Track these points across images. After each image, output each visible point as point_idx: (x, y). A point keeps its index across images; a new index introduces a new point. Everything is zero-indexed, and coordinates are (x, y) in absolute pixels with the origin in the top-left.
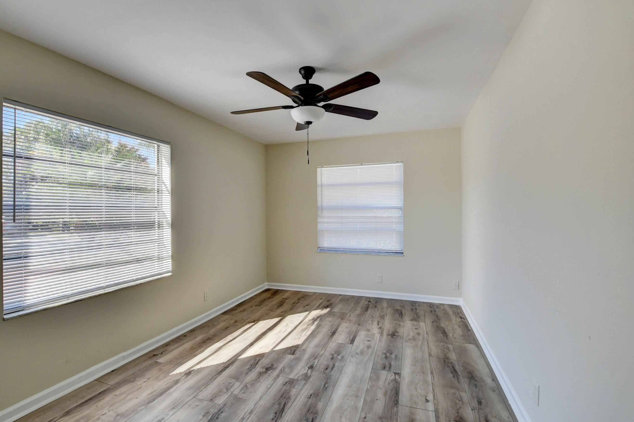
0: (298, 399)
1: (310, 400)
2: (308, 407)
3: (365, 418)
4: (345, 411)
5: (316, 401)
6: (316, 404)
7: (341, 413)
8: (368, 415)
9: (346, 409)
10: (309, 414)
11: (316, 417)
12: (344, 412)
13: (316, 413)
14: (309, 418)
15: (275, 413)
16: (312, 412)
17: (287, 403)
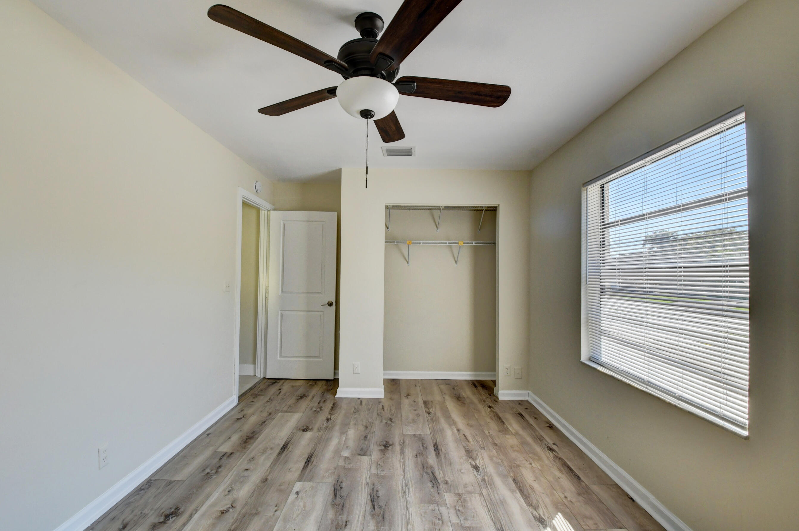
0: (361, 516)
1: (345, 519)
2: (345, 509)
3: (276, 511)
4: (299, 515)
5: (337, 519)
6: (336, 515)
7: (304, 511)
8: (272, 514)
9: (297, 516)
10: (341, 503)
11: (333, 501)
12: (300, 513)
13: (333, 505)
14: (340, 498)
15: (379, 497)
16: (339, 506)
17: (373, 509)
